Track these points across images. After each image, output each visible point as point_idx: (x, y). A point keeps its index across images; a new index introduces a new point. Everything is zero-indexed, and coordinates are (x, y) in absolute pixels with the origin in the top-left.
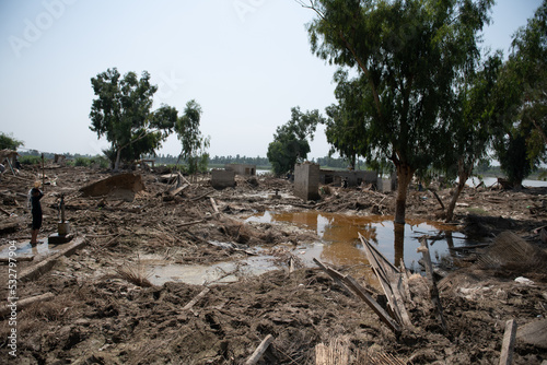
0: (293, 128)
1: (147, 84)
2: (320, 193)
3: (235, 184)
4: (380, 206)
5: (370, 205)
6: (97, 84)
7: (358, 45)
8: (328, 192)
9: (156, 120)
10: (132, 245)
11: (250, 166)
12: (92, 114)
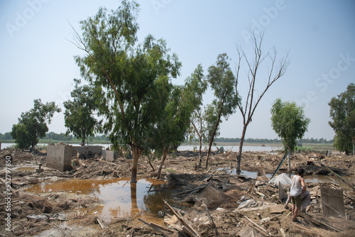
0: (35, 114)
2: (72, 165)
4: (118, 172)
7: (116, 78)
8: (77, 164)
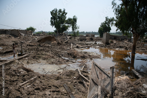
0: (106, 23)
1: (65, 12)
2: (109, 42)
3: (86, 39)
4: (128, 47)
5: (125, 47)
6: (52, 13)
8: (112, 42)
9: (67, 22)
10: (40, 57)
11: (93, 34)
12: (51, 21)
